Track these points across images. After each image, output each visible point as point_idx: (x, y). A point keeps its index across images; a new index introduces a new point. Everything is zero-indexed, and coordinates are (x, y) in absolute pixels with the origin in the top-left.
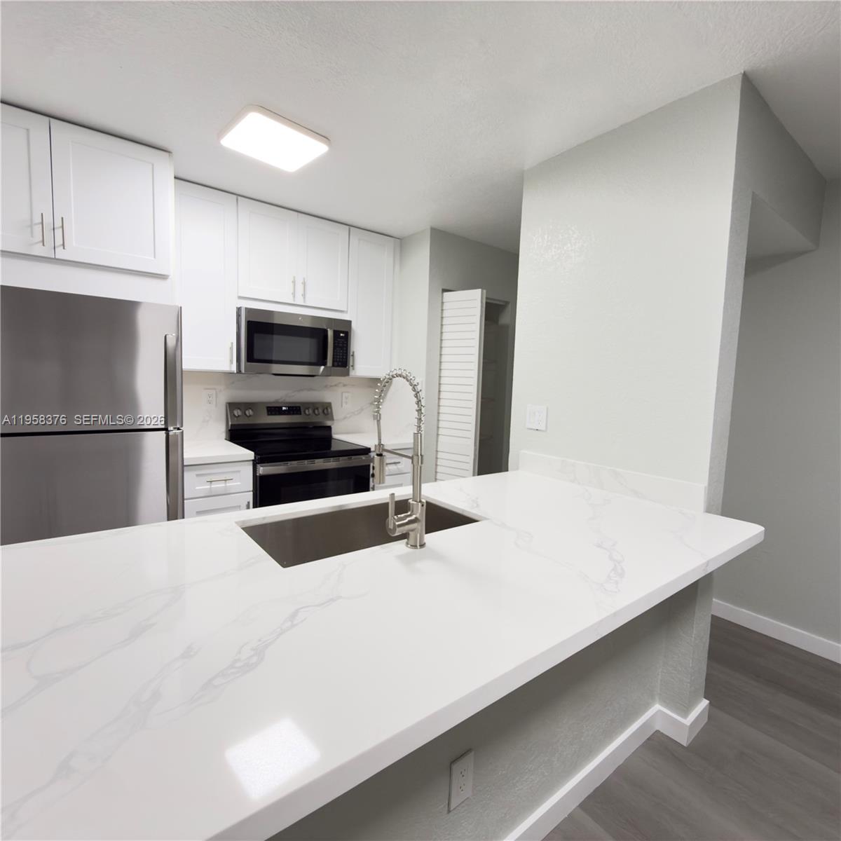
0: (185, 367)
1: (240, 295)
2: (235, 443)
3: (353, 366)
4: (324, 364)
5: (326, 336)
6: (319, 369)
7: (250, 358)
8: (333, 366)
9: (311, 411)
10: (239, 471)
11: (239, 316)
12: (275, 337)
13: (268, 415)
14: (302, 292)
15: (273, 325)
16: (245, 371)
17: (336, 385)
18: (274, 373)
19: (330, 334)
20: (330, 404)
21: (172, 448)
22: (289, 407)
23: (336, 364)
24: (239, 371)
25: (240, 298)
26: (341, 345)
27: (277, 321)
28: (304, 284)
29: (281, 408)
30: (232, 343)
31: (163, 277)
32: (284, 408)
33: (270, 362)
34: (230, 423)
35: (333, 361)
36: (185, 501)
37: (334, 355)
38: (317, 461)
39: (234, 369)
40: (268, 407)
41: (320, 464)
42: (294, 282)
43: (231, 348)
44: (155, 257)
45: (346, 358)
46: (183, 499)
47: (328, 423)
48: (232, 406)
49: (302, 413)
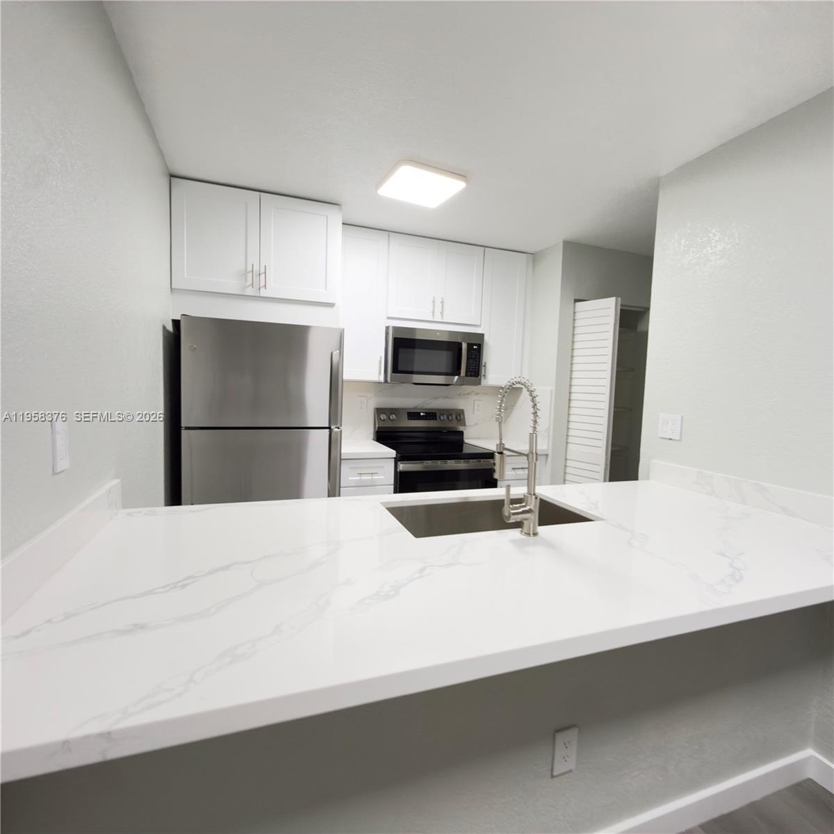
0: (345, 378)
1: (389, 316)
2: (381, 443)
3: (484, 376)
4: (459, 374)
5: (460, 349)
6: (454, 379)
7: (395, 370)
8: (466, 375)
9: (445, 417)
10: (383, 467)
11: (387, 334)
12: (417, 351)
13: (409, 419)
14: (440, 310)
15: (414, 340)
16: (391, 380)
17: (468, 394)
18: (414, 382)
19: (464, 346)
20: (463, 410)
21: (333, 444)
22: (426, 413)
23: (469, 374)
24: (386, 381)
25: (389, 318)
26: (473, 356)
27: (418, 337)
28: (442, 302)
29: (419, 413)
30: (381, 358)
31: (331, 305)
32: (422, 414)
33: (412, 373)
34: (377, 426)
35: (467, 372)
36: (341, 489)
37: (467, 366)
38: (449, 461)
39: (382, 379)
40: (408, 413)
41: (451, 465)
42: (434, 302)
43: (380, 362)
44: (326, 289)
45: (479, 369)
46: (340, 487)
47: (461, 428)
48: (379, 411)
49: (438, 417)
